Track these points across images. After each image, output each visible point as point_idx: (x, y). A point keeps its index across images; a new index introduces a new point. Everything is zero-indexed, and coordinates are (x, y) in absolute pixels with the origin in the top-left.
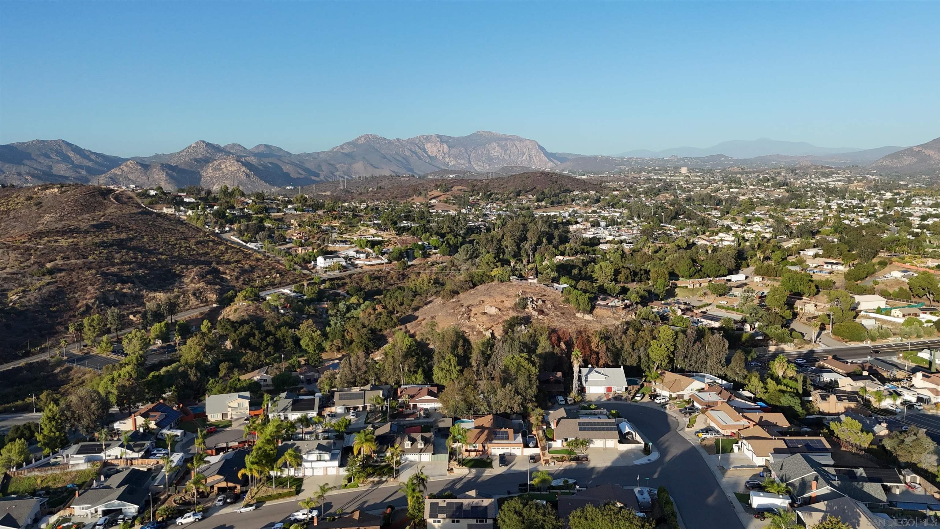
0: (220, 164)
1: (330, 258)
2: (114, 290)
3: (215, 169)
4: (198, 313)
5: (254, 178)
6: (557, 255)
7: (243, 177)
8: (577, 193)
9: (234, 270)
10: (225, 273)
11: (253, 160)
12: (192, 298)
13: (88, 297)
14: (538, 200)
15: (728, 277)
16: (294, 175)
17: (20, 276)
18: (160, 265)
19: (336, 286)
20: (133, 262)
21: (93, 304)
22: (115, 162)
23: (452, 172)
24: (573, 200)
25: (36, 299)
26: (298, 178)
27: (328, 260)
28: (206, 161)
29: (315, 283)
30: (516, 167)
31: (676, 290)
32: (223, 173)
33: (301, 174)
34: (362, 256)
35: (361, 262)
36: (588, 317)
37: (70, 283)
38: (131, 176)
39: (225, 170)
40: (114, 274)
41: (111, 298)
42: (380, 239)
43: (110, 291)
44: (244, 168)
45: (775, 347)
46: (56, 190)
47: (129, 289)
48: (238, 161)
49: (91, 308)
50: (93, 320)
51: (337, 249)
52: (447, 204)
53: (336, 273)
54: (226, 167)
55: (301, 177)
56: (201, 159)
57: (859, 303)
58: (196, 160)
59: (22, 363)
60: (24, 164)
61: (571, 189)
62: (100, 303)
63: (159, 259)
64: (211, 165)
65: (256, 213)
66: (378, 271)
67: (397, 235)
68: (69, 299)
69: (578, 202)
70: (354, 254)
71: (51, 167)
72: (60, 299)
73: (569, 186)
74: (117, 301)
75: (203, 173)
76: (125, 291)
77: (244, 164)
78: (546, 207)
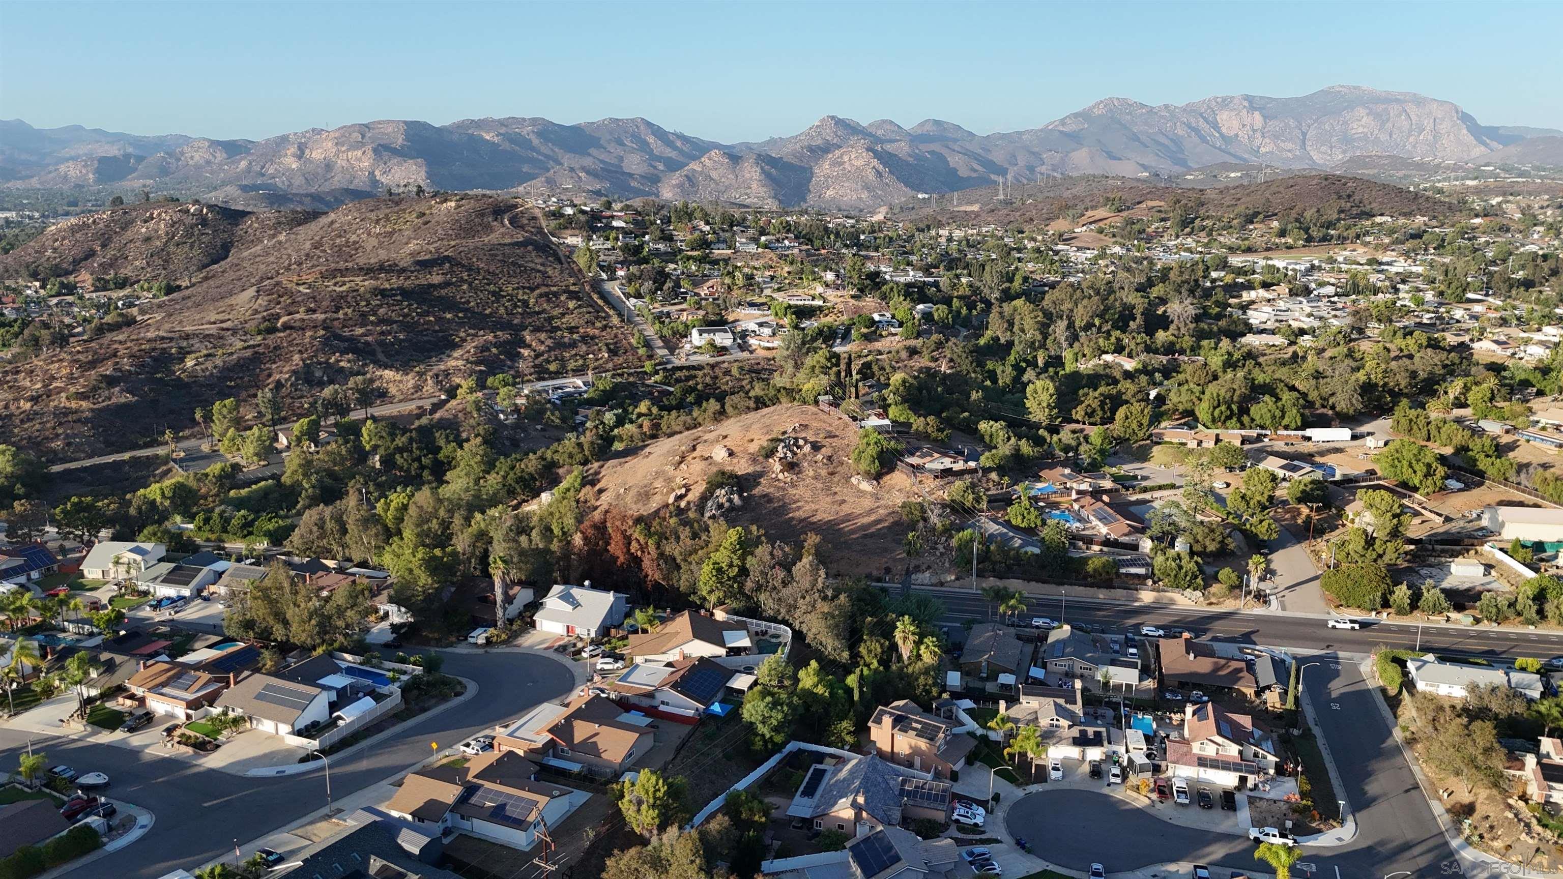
0: (841, 156)
1: (708, 332)
2: (327, 362)
3: (834, 164)
4: (414, 407)
5: (888, 178)
6: (1107, 353)
7: (871, 176)
8: (1384, 219)
9: (543, 343)
10: (529, 346)
11: (902, 149)
12: (430, 382)
13: (286, 369)
14: (1282, 233)
15: (1309, 432)
16: (963, 172)
17: (230, 332)
18: (437, 328)
19: (672, 381)
20: (396, 322)
21: (286, 380)
22: (698, 148)
24: (1358, 237)
25: (215, 367)
26: (969, 178)
27: (705, 335)
28: (826, 149)
29: (645, 373)
30: (1380, 157)
31: (1156, 449)
32: (844, 169)
33: (975, 171)
34: (767, 331)
35: (757, 342)
36: (866, 486)
37: (275, 348)
38: (714, 174)
39: (847, 166)
40: (352, 340)
41: (318, 374)
42: (820, 303)
43: (320, 363)
44: (875, 162)
46: (453, 204)
47: (349, 361)
48: (869, 149)
49: (283, 386)
50: (225, 406)
51: (740, 317)
53: (705, 358)
54: (850, 160)
55: (974, 175)
56: (818, 147)
58: (811, 149)
60: (589, 155)
62: (297, 380)
63: (439, 320)
64: (830, 156)
66: (769, 360)
67: (853, 297)
68: (262, 370)
69: (1368, 239)
70: (756, 328)
71: (621, 159)
72: (249, 370)
74: (325, 378)
75: (816, 170)
76: (342, 364)
77: (877, 155)
78: (1290, 247)
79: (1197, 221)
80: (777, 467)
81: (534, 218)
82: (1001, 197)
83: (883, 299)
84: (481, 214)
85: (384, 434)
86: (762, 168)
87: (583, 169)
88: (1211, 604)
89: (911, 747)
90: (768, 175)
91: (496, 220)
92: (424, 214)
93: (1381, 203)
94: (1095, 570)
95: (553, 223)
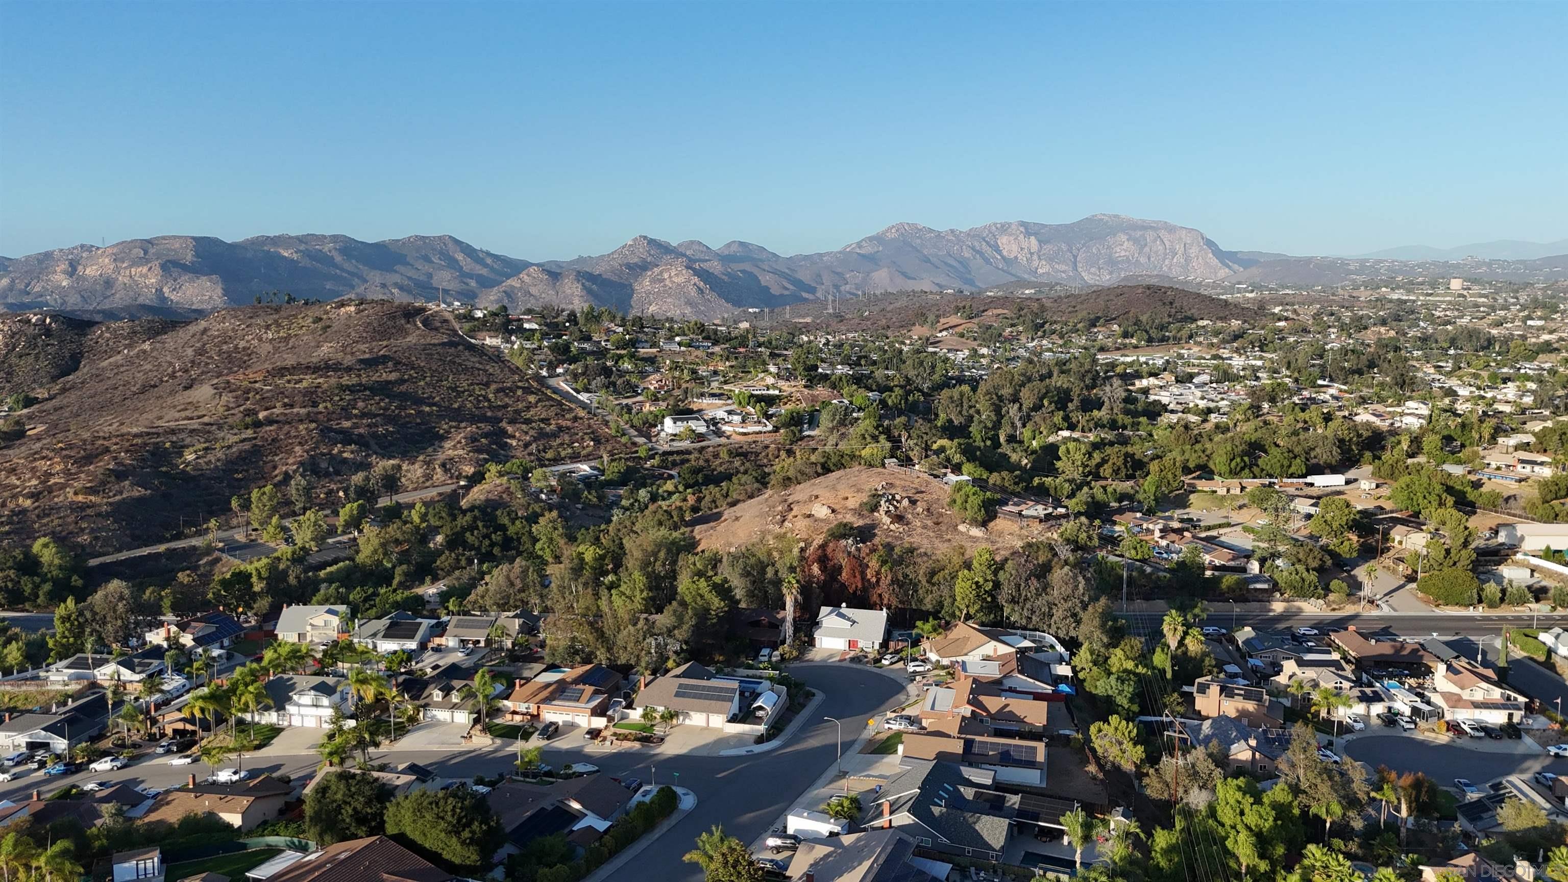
0: (661, 273)
1: (682, 420)
2: (330, 453)
3: (653, 281)
4: (435, 493)
5: (711, 296)
6: (1061, 429)
7: (693, 292)
8: (1205, 323)
9: (526, 433)
10: (514, 437)
11: (715, 267)
12: (438, 470)
13: (291, 461)
14: (1126, 335)
15: (1309, 479)
16: (775, 290)
17: (214, 427)
18: (418, 421)
19: (669, 465)
20: (379, 415)
21: (295, 471)
22: (515, 267)
23: (1029, 285)
24: (1191, 337)
25: (218, 460)
26: (782, 295)
27: (679, 423)
28: (643, 267)
29: (640, 458)
30: (1150, 276)
31: (1192, 496)
32: (665, 286)
33: (787, 289)
34: (737, 419)
35: (731, 429)
37: (273, 440)
38: (533, 290)
39: (667, 282)
40: (342, 431)
41: (324, 465)
42: (777, 392)
43: (324, 455)
44: (696, 279)
45: (1284, 604)
46: (352, 309)
47: (352, 452)
48: (688, 267)
49: (291, 478)
50: (264, 493)
51: (704, 406)
52: (964, 340)
53: (686, 444)
54: (670, 277)
55: (786, 293)
56: (636, 264)
57: (1522, 538)
58: (628, 266)
59: (162, 548)
60: (396, 272)
61: (1196, 316)
62: (304, 471)
63: (420, 413)
64: (649, 273)
65: (617, 348)
66: (750, 444)
67: (805, 387)
68: (265, 463)
69: (1198, 339)
70: (725, 415)
71: (430, 276)
72: (252, 463)
73: (1193, 311)
74: (331, 469)
75: (637, 287)
76: (345, 455)
77: (697, 273)
78: (1136, 347)
79: (1047, 326)
80: (886, 520)
81: (446, 321)
82: (831, 311)
83: (834, 388)
84: (392, 317)
85: (444, 515)
86: (583, 284)
87: (396, 285)
88: (1334, 610)
89: (1238, 711)
90: (589, 291)
91: (408, 322)
92: (321, 319)
93: (1199, 309)
94: (1229, 587)
95: (467, 326)
